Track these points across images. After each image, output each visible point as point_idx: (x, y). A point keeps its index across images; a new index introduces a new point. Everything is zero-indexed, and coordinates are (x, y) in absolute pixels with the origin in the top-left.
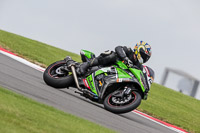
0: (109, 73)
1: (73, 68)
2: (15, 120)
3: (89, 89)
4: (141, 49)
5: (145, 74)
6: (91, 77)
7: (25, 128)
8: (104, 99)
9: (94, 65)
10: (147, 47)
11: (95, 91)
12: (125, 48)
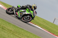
0: (24, 11)
1: (14, 9)
2: (12, 32)
3: (18, 15)
4: (34, 6)
5: (34, 13)
6: (19, 12)
7: (15, 35)
8: (21, 18)
9: (20, 9)
10: (36, 6)
11: (19, 16)
12: (29, 5)
